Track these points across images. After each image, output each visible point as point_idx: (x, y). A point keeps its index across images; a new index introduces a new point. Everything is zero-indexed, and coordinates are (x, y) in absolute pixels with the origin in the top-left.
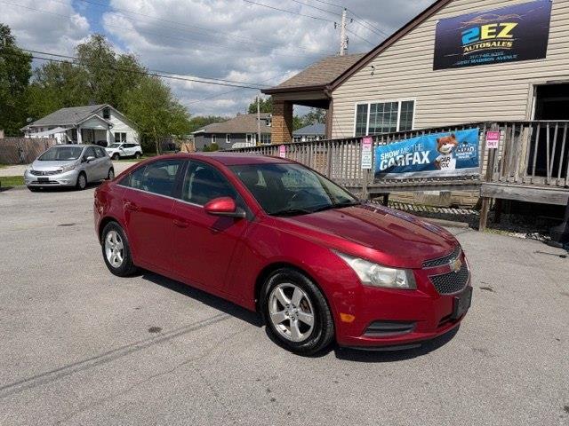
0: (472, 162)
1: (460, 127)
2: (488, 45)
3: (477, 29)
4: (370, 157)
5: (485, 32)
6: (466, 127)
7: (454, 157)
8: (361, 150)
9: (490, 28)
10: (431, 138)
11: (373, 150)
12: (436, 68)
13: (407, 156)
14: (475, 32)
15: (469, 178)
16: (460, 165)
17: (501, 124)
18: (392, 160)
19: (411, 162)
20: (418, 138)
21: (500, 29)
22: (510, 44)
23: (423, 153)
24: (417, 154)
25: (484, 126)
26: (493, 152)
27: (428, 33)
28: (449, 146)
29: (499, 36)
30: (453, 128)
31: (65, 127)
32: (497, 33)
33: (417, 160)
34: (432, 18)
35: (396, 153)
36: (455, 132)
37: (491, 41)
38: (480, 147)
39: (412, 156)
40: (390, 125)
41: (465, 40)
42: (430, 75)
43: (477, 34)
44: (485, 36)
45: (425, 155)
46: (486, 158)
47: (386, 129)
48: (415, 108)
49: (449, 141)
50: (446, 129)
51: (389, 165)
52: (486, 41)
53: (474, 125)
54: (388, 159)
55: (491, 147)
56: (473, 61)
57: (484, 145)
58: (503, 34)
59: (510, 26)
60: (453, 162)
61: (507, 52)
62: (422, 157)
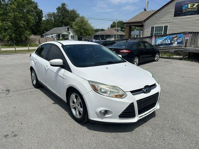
0: (181, 43)
1: (178, 33)
2: (190, 9)
3: (187, 5)
4: (154, 41)
5: (189, 6)
6: (180, 33)
8: (152, 40)
9: (191, 5)
10: (171, 37)
11: (155, 40)
12: (175, 16)
13: (164, 41)
14: (187, 6)
15: (181, 47)
16: (178, 43)
17: (189, 33)
18: (160, 42)
19: (165, 43)
20: (167, 37)
21: (194, 5)
22: (196, 9)
24: (167, 41)
25: (185, 33)
26: (187, 40)
27: (173, 6)
28: (176, 39)
30: (177, 34)
31: (56, 34)
32: (193, 6)
33: (167, 42)
34: (174, 2)
35: (161, 40)
37: (191, 8)
38: (184, 39)
39: (166, 41)
40: (160, 32)
41: (184, 8)
42: (173, 18)
44: (189, 7)
45: (169, 41)
46: (185, 41)
47: (159, 34)
48: (168, 27)
49: (175, 37)
50: (175, 34)
51: (159, 44)
52: (189, 8)
53: (182, 33)
54: (159, 42)
55: (187, 39)
56: (185, 14)
57: (185, 38)
58: (194, 7)
59: (197, 4)
60: (176, 43)
61: (195, 12)
62: (168, 42)
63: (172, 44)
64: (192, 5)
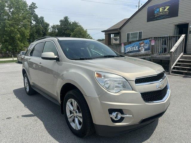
2: (162, 13)
4: (123, 49)
5: (161, 10)
6: (146, 39)
7: (144, 48)
10: (138, 43)
12: (148, 21)
13: (132, 48)
16: (145, 50)
17: (155, 38)
19: (133, 50)
20: (134, 43)
22: (168, 13)
23: (136, 47)
24: (135, 47)
26: (153, 46)
27: (145, 11)
28: (143, 45)
29: (165, 10)
32: (164, 10)
33: (135, 49)
34: (146, 7)
35: (129, 47)
36: (143, 41)
37: (163, 12)
39: (134, 48)
41: (156, 12)
42: (146, 24)
43: (158, 10)
44: (161, 11)
48: (142, 34)
51: (128, 51)
52: (161, 12)
53: (148, 39)
56: (158, 19)
58: (166, 10)
61: (167, 15)
62: (136, 48)
63: (139, 51)
64: (163, 8)
